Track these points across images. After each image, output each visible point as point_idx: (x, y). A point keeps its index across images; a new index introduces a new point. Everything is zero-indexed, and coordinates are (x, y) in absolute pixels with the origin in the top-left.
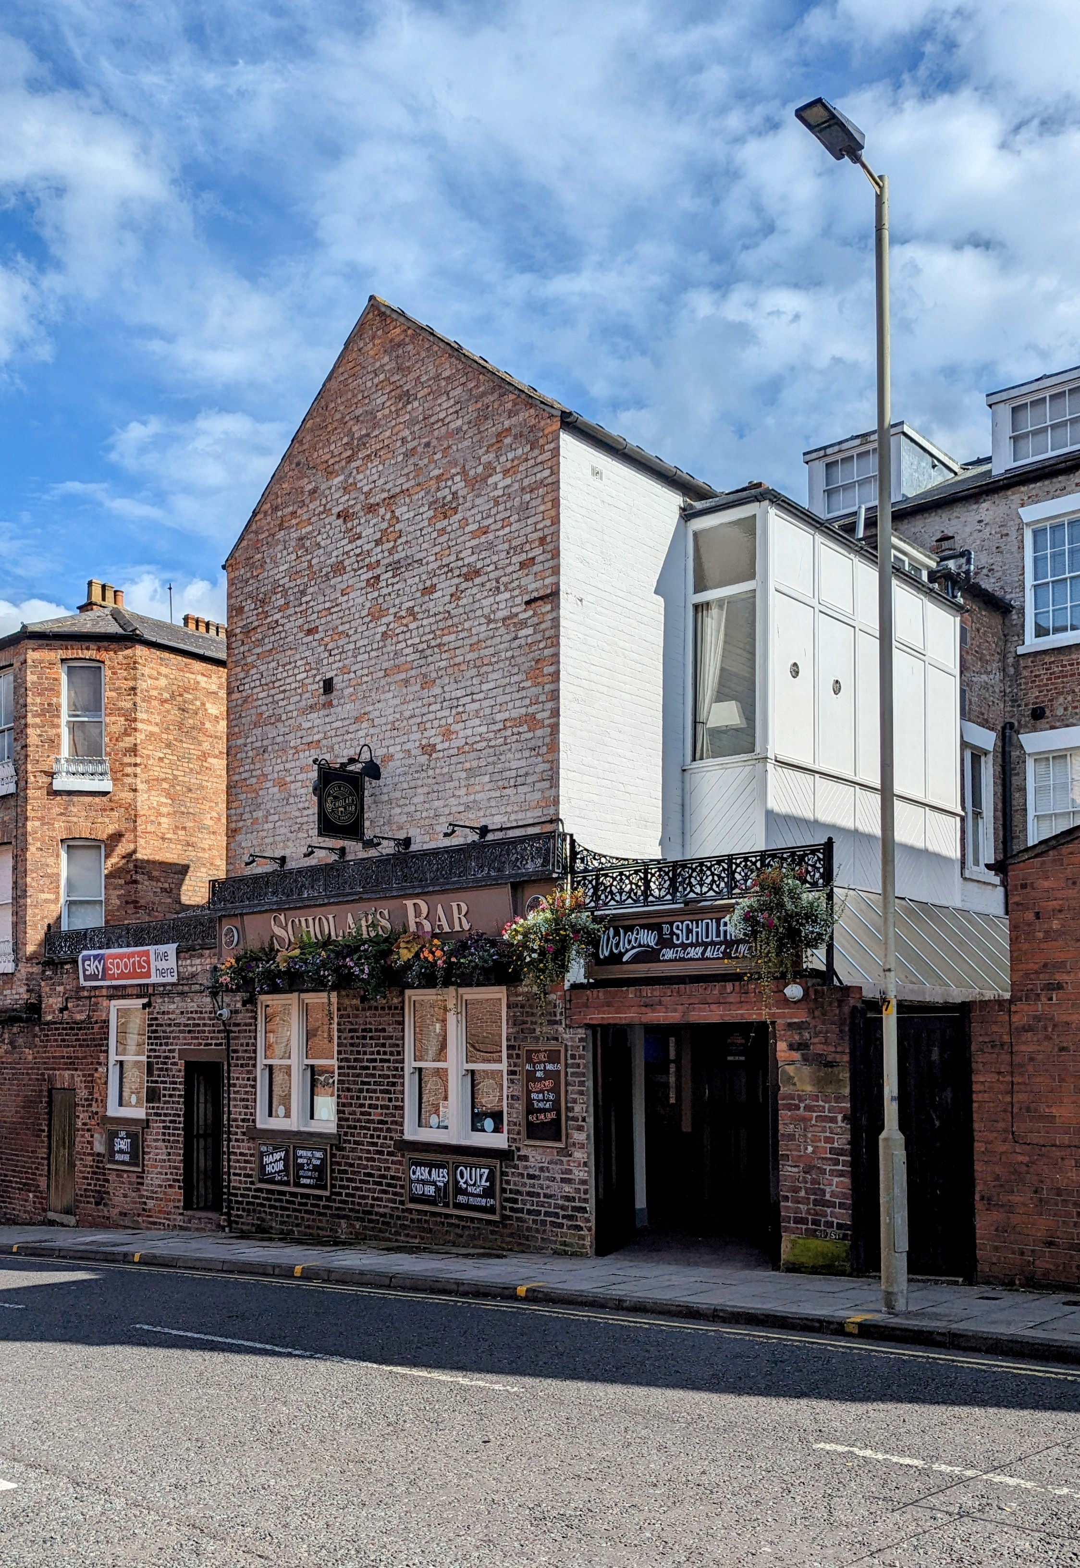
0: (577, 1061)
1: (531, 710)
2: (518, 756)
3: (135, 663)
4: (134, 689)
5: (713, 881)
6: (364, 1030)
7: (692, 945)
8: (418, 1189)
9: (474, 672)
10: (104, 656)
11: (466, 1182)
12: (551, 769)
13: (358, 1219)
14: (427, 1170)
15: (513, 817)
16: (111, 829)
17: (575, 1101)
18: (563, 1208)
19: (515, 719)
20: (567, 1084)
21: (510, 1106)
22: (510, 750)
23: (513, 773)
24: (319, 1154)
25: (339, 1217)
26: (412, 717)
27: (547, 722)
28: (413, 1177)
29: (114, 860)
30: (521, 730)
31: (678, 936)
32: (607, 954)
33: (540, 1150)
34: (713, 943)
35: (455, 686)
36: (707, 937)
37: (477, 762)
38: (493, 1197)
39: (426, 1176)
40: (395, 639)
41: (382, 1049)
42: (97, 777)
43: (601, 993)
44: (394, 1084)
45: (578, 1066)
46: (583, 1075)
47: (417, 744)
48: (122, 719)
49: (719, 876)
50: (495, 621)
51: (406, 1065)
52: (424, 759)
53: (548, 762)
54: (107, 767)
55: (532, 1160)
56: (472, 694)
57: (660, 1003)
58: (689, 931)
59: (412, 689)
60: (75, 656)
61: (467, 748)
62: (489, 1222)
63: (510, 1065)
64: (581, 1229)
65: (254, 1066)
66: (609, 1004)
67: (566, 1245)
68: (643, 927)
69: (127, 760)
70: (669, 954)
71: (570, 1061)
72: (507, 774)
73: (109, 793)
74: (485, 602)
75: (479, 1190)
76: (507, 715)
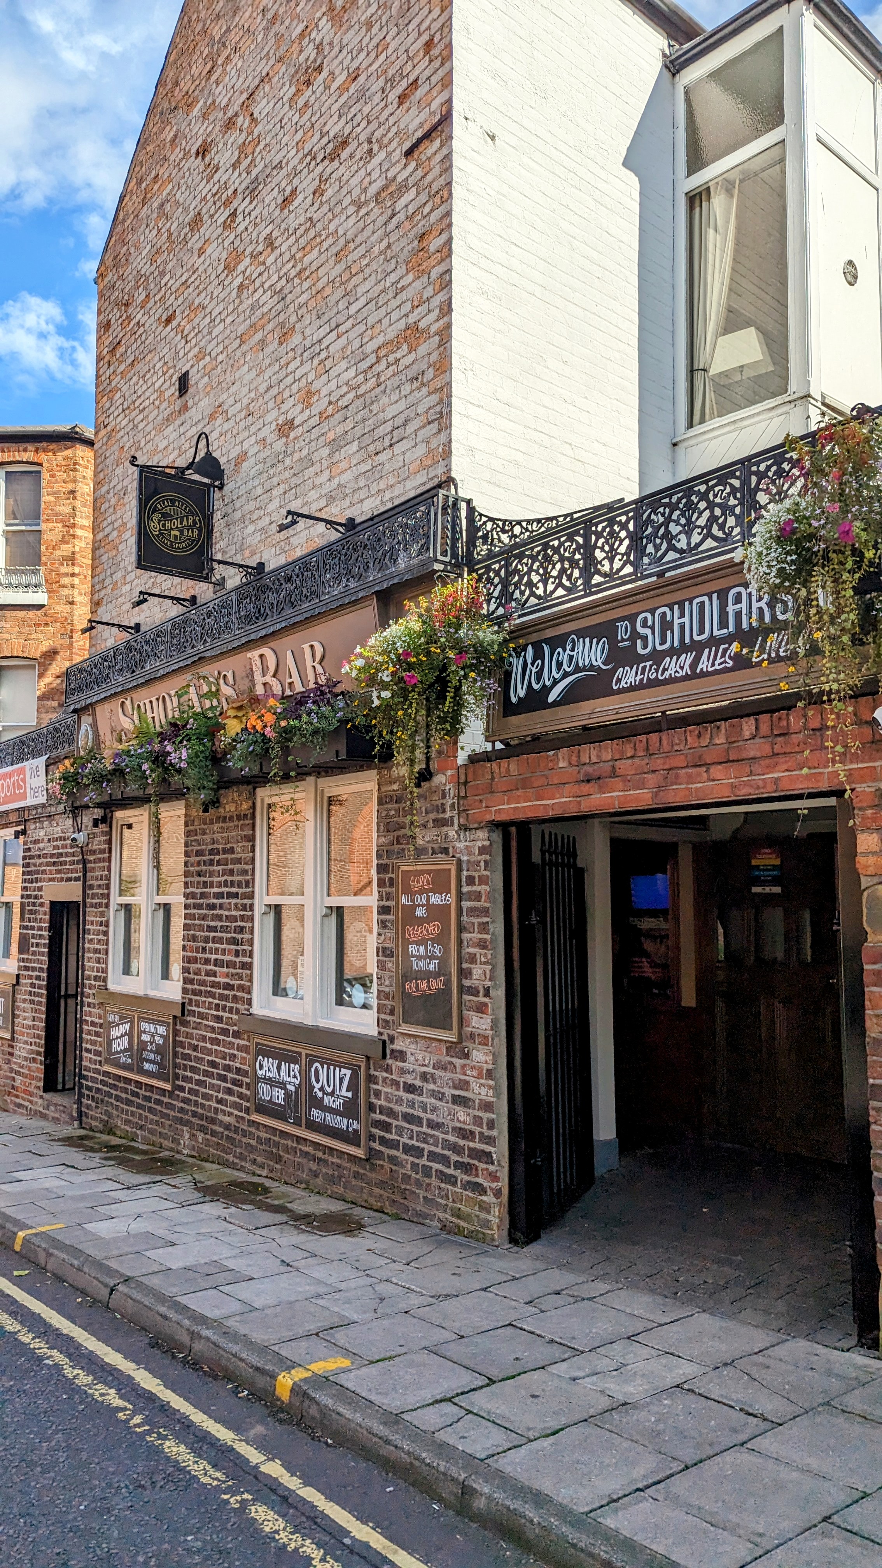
0: (476, 888)
1: (412, 319)
2: (395, 396)
3: (75, 464)
4: (73, 492)
5: (713, 519)
6: (211, 852)
7: (673, 652)
8: (265, 1092)
9: (340, 292)
10: (43, 458)
11: (322, 1089)
12: (441, 400)
13: (203, 1129)
14: (276, 1062)
15: (388, 495)
16: (45, 646)
17: (473, 959)
18: (456, 1149)
19: (392, 341)
20: (461, 929)
21: (381, 966)
22: (384, 392)
23: (388, 427)
24: (162, 1030)
25: (182, 1122)
26: (268, 389)
27: (433, 329)
28: (260, 1073)
29: (47, 680)
30: (398, 355)
31: (645, 639)
32: (522, 693)
33: (421, 1044)
34: (714, 642)
35: (318, 323)
36: (701, 632)
37: (342, 426)
38: (357, 1118)
39: (273, 1074)
40: (251, 288)
41: (230, 878)
42: (30, 589)
43: (513, 765)
44: (241, 930)
45: (478, 896)
46: (485, 912)
47: (273, 426)
48: (60, 525)
49: (724, 507)
50: (367, 202)
51: (256, 901)
52: (279, 446)
53: (436, 391)
54: (41, 578)
55: (411, 1059)
56: (338, 326)
57: (614, 774)
58: (666, 626)
59: (268, 350)
60: (11, 459)
61: (330, 410)
62: (353, 1158)
63: (381, 898)
64: (483, 1191)
65: (107, 906)
66: (525, 784)
67: (459, 1217)
68: (581, 634)
69: (64, 569)
70: (629, 676)
71: (465, 889)
72: (380, 431)
73: (43, 606)
74: (354, 181)
75: (337, 1104)
76: (380, 340)
